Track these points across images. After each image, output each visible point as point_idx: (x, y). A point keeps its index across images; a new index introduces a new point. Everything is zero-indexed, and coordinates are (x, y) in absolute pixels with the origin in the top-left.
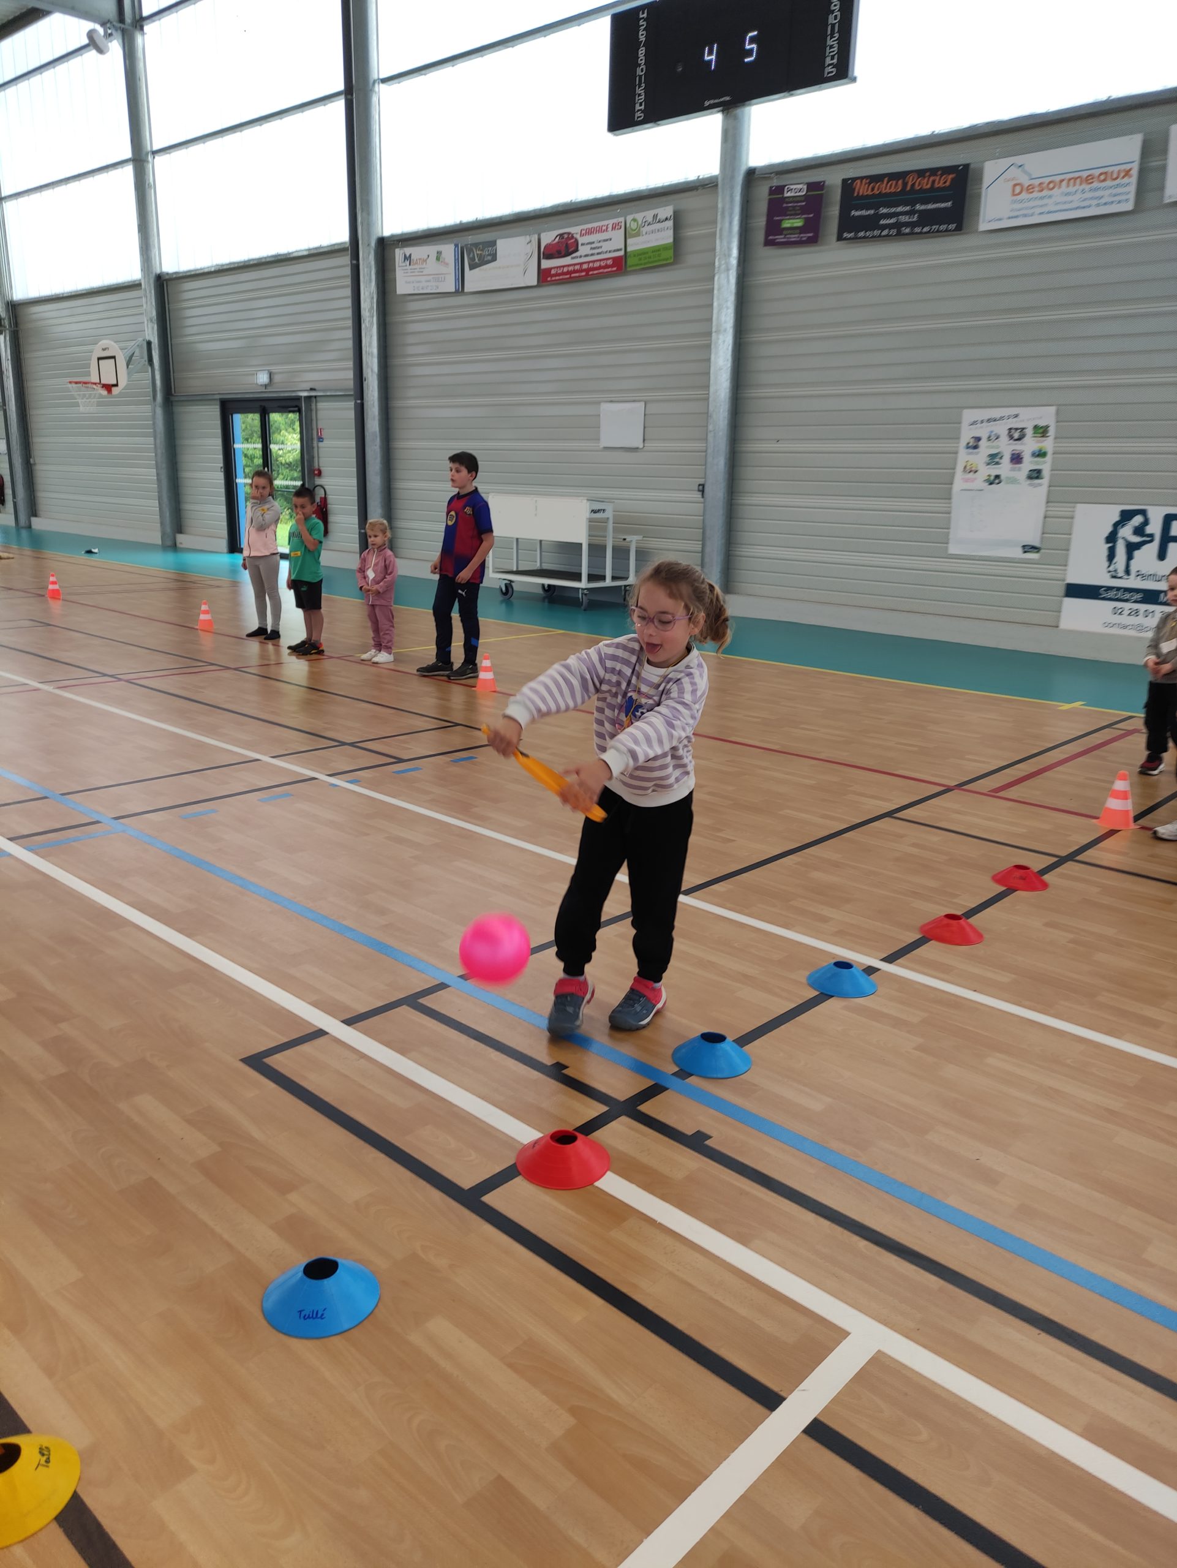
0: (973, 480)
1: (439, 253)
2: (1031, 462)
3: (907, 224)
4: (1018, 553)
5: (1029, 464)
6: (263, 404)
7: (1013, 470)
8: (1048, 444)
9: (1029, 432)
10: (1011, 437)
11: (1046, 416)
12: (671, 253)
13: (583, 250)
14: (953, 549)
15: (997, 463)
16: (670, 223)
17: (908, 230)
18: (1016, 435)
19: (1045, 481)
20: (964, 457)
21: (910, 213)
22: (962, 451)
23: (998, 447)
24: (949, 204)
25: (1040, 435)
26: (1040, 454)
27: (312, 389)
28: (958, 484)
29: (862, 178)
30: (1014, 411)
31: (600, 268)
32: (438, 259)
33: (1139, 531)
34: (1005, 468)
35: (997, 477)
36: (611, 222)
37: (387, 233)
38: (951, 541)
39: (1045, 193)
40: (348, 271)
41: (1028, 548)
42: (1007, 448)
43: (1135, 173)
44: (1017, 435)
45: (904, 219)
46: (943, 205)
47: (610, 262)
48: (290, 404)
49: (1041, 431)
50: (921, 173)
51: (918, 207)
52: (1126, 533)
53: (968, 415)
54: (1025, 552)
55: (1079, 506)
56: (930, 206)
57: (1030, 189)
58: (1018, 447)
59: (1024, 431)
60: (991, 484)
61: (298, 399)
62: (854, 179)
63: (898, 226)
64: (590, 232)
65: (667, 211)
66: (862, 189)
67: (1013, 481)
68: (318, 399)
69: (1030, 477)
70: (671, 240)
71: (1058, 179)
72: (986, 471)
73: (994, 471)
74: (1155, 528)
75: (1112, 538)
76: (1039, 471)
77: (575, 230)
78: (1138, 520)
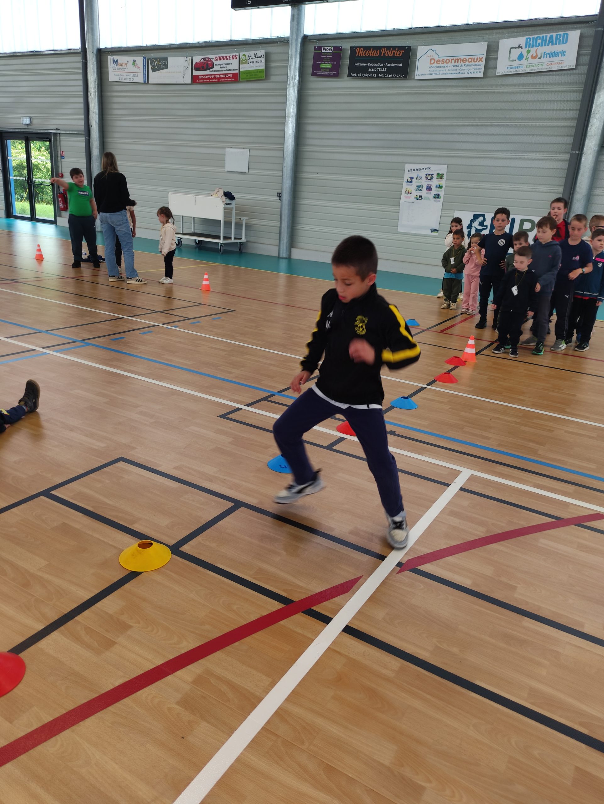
0: (409, 198)
1: (134, 61)
2: (435, 190)
3: (381, 72)
4: (429, 232)
6: (26, 135)
7: (427, 193)
8: (443, 182)
9: (435, 176)
10: (427, 178)
11: (443, 169)
12: (263, 74)
13: (216, 68)
14: (400, 229)
15: (421, 190)
16: (263, 59)
17: (381, 75)
18: (429, 178)
19: (441, 200)
20: (405, 186)
21: (383, 67)
22: (405, 183)
23: (421, 182)
24: (401, 65)
25: (440, 178)
26: (440, 187)
27: (57, 129)
28: (403, 198)
29: (360, 47)
30: (428, 166)
31: (226, 78)
32: (134, 64)
33: (481, 224)
34: (424, 193)
35: (421, 196)
36: (231, 55)
37: (102, 46)
38: (398, 226)
39: (445, 64)
40: (80, 65)
41: (433, 230)
42: (425, 183)
43: (484, 60)
45: (380, 69)
46: (398, 65)
47: (231, 76)
48: (43, 136)
49: (440, 176)
50: (388, 48)
51: (387, 64)
52: (476, 224)
53: (408, 167)
54: (431, 232)
55: (455, 211)
56: (392, 65)
57: (438, 62)
58: (430, 183)
59: (433, 175)
60: (417, 200)
61: (50, 134)
62: (356, 47)
63: (377, 73)
64: (220, 58)
65: (261, 52)
66: (360, 53)
67: (428, 199)
68: (60, 134)
69: (435, 197)
70: (264, 68)
71: (450, 58)
72: (415, 194)
73: (419, 193)
74: (488, 223)
75: (470, 227)
76: (439, 195)
77: (212, 57)
78: (481, 219)
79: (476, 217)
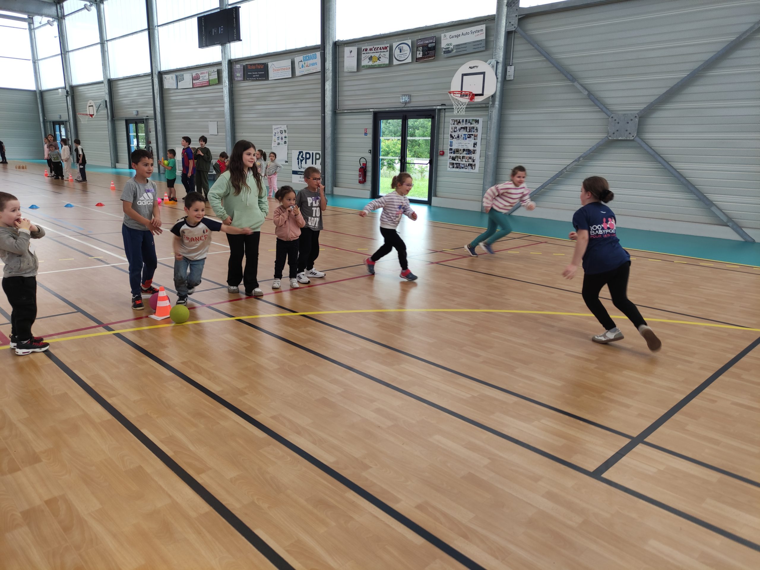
0: (275, 144)
1: (172, 77)
3: (258, 77)
4: (284, 163)
5: (284, 140)
6: (136, 121)
7: (281, 141)
8: (286, 135)
9: (283, 131)
10: (280, 133)
11: (284, 128)
12: (217, 81)
13: (201, 79)
15: (279, 139)
16: (216, 73)
17: (258, 79)
19: (287, 144)
20: (274, 138)
21: (257, 74)
22: (273, 136)
24: (264, 73)
26: (286, 137)
27: (146, 116)
28: (273, 145)
29: (249, 64)
30: (281, 126)
31: (205, 84)
32: (172, 79)
33: (302, 157)
34: (280, 141)
35: (279, 143)
36: (205, 71)
39: (278, 72)
40: (151, 81)
41: (286, 162)
42: (280, 136)
43: (291, 68)
45: (257, 76)
46: (262, 73)
47: (206, 82)
48: (142, 121)
49: (285, 131)
50: (258, 64)
51: (259, 73)
52: (300, 157)
53: (274, 127)
55: (292, 150)
56: (261, 73)
57: (276, 70)
58: (282, 135)
60: (278, 145)
61: (143, 119)
62: (247, 64)
63: (256, 77)
64: (202, 73)
65: (215, 69)
66: (249, 67)
67: (282, 144)
68: (147, 119)
69: (285, 143)
70: (217, 77)
71: (280, 68)
72: (277, 142)
74: (304, 156)
75: (298, 159)
76: (286, 142)
77: (199, 73)
78: (302, 154)
79: (300, 153)
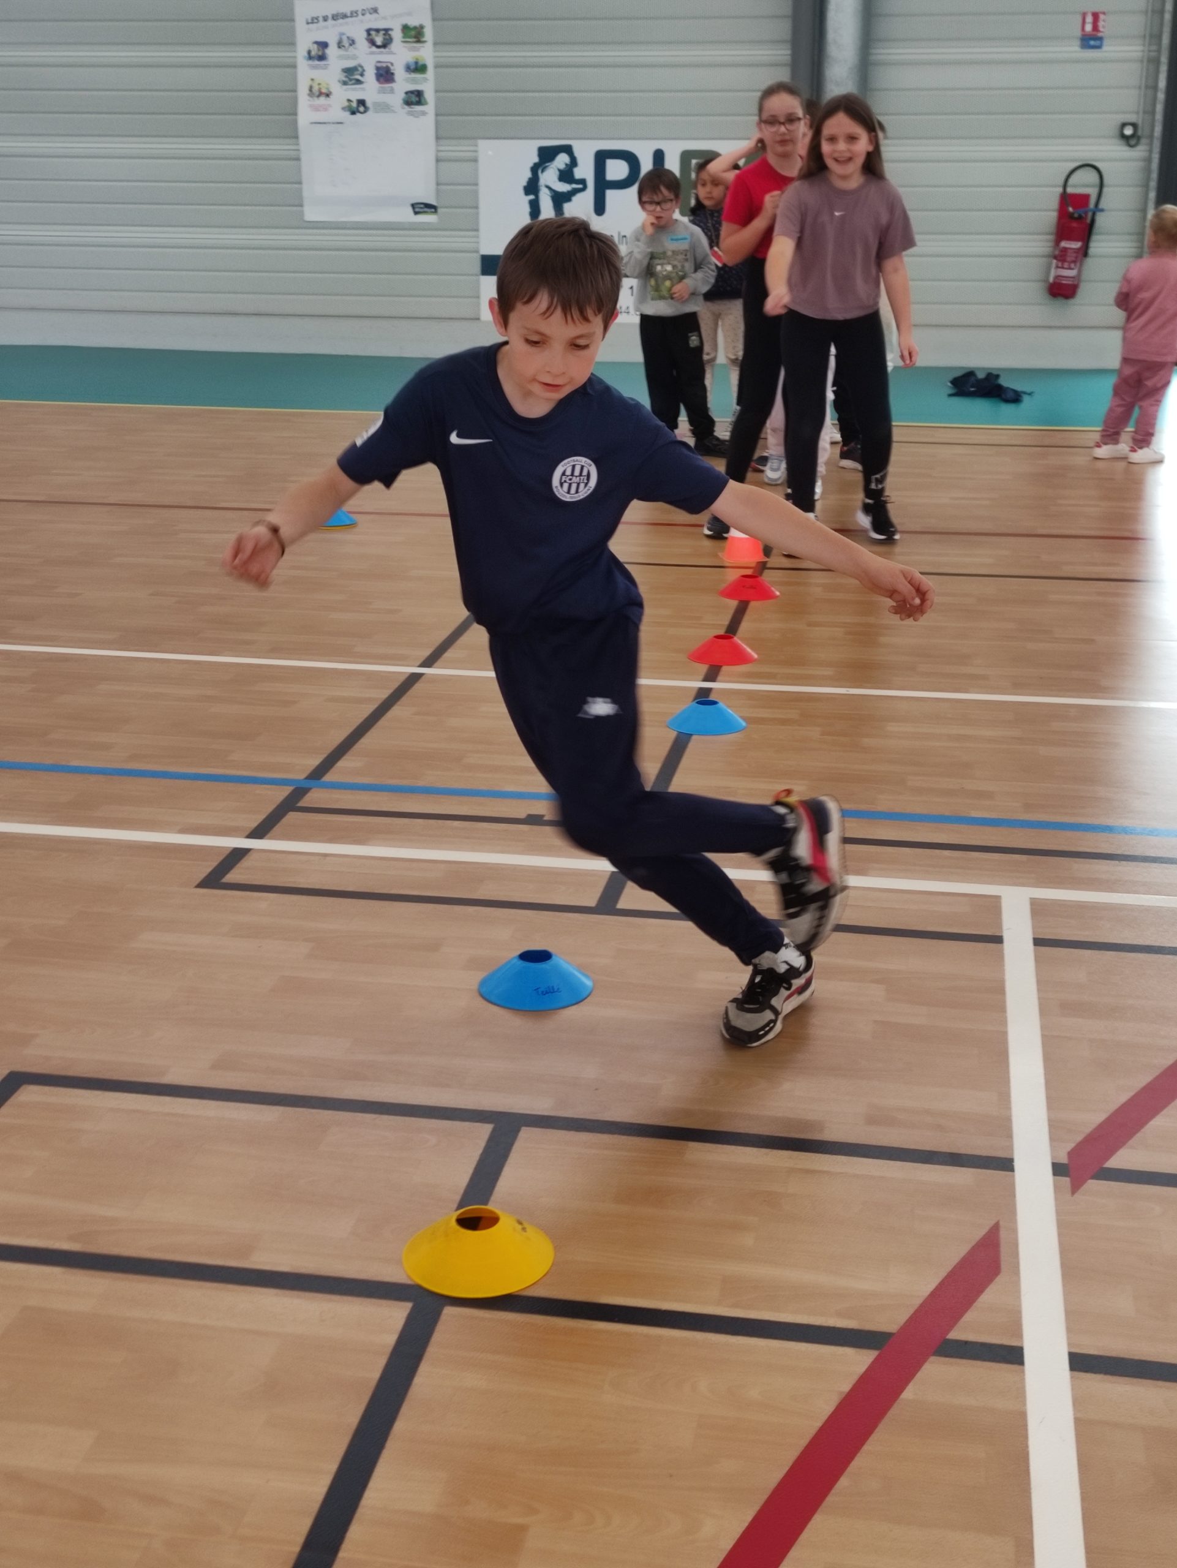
0: (326, 108)
2: (407, 80)
4: (407, 215)
5: (403, 83)
7: (381, 91)
8: (426, 53)
9: (397, 35)
10: (373, 43)
11: (417, 11)
14: (312, 214)
15: (358, 82)
19: (430, 108)
20: (306, 74)
22: (303, 64)
23: (354, 57)
25: (414, 40)
26: (418, 68)
28: (306, 112)
33: (566, 175)
34: (370, 90)
35: (362, 102)
38: (306, 202)
42: (368, 59)
44: (380, 39)
49: (414, 34)
53: (303, 9)
54: (416, 213)
55: (481, 142)
58: (384, 57)
59: (390, 32)
60: (353, 113)
67: (384, 108)
69: (408, 103)
72: (343, 94)
73: (354, 94)
76: (419, 94)
